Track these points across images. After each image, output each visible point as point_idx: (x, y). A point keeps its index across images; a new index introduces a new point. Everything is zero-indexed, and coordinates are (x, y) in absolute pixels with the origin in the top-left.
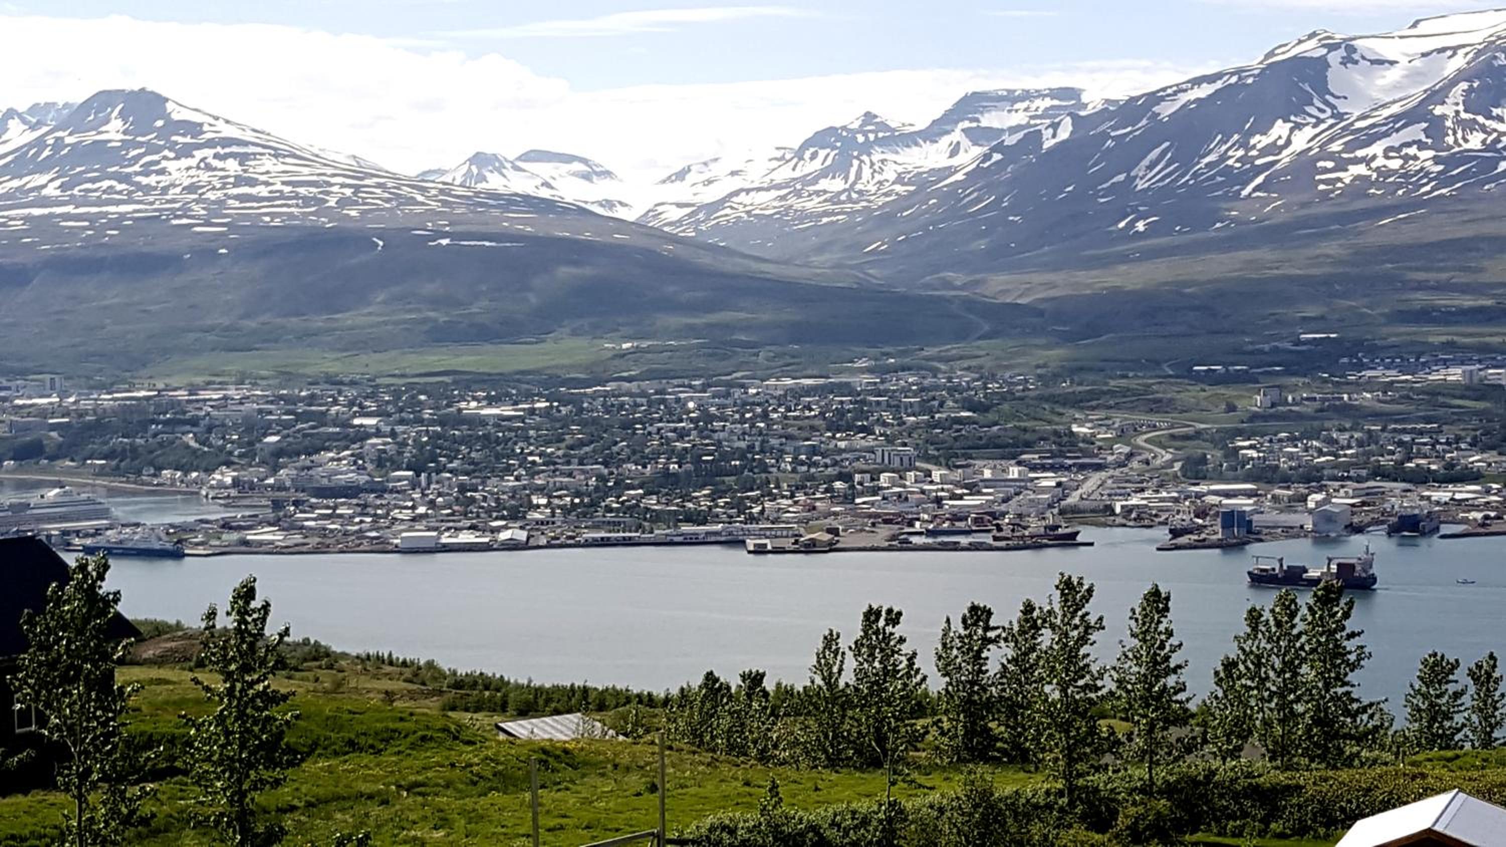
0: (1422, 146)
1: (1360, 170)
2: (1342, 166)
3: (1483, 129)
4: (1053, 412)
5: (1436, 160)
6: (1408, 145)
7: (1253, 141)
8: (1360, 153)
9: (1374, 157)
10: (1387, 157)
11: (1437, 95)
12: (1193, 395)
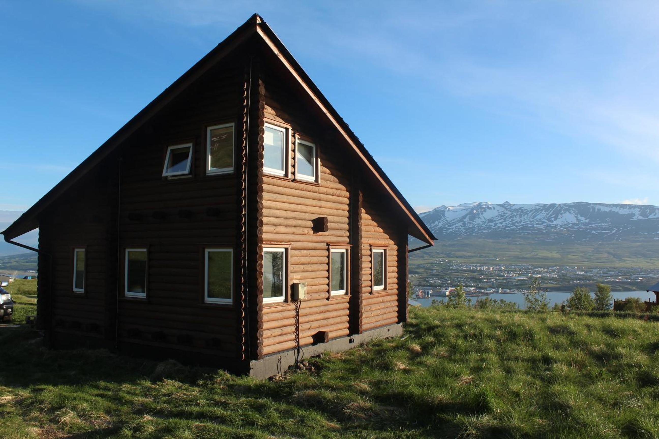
0: (462, 226)
1: (451, 230)
2: (448, 229)
3: (472, 224)
5: (464, 229)
6: (459, 226)
7: (432, 225)
8: (451, 227)
9: (453, 228)
10: (456, 228)
11: (464, 217)
12: (421, 270)
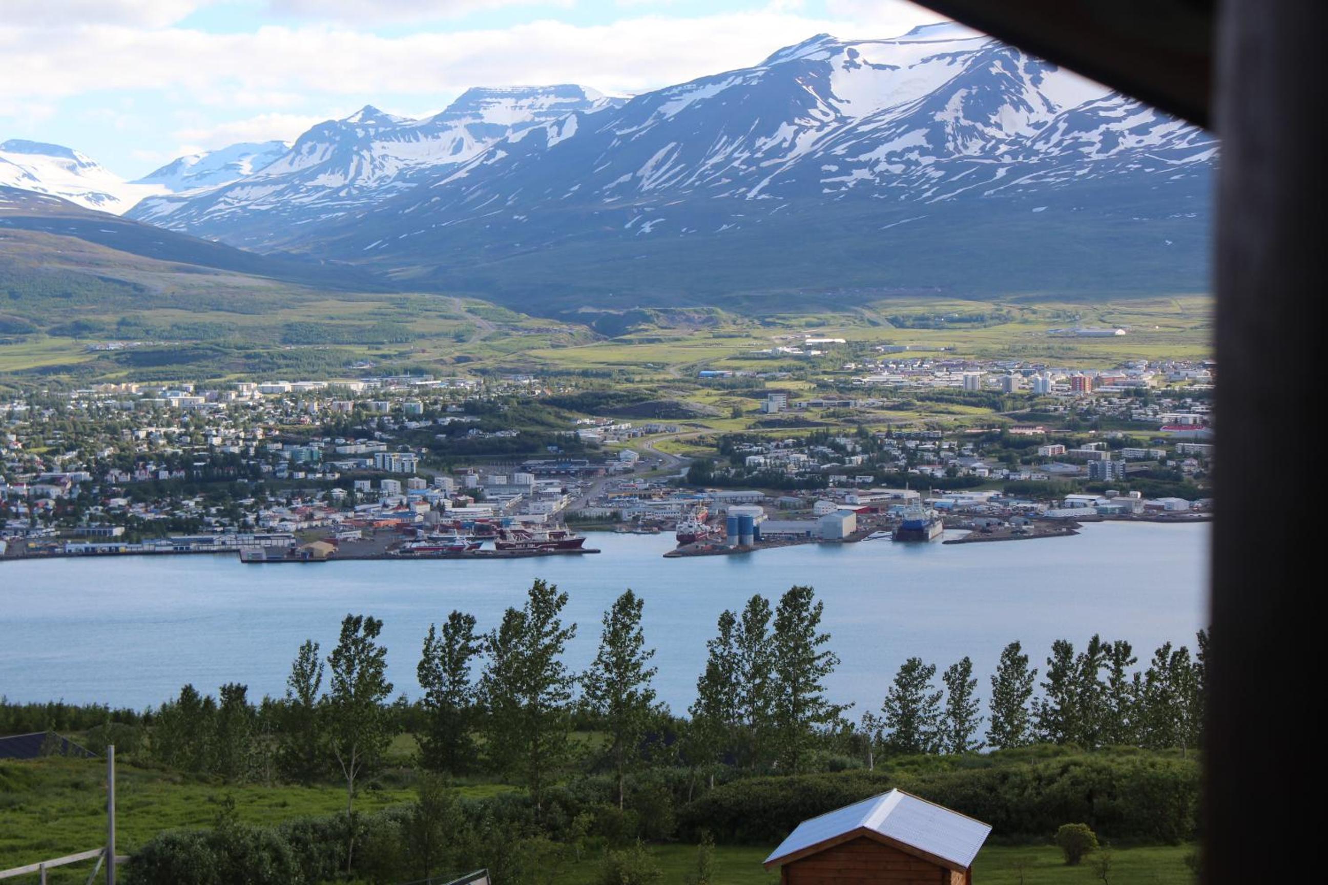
0: (923, 152)
1: (864, 174)
2: (845, 169)
3: (982, 136)
4: (558, 416)
5: (937, 166)
6: (910, 150)
7: (758, 143)
8: (863, 158)
9: (877, 162)
10: (890, 163)
11: (937, 100)
12: (699, 400)
